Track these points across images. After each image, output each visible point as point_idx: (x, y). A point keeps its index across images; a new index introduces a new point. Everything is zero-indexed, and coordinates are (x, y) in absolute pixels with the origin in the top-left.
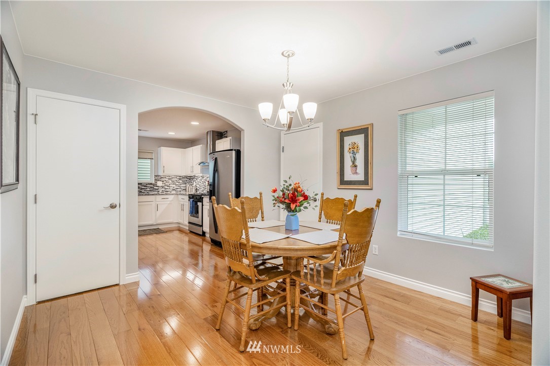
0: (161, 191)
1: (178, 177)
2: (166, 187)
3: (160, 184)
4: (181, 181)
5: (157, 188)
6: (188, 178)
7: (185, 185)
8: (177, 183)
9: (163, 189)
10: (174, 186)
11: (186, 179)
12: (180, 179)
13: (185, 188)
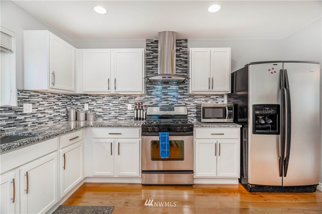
0: (30, 124)
1: (57, 96)
2: (40, 115)
3: (28, 108)
4: (60, 103)
5: (22, 117)
6: (68, 99)
7: (65, 110)
8: (55, 107)
9: (34, 120)
10: (51, 111)
11: (65, 100)
12: (59, 99)
13: (65, 115)
